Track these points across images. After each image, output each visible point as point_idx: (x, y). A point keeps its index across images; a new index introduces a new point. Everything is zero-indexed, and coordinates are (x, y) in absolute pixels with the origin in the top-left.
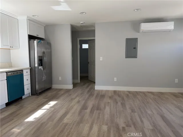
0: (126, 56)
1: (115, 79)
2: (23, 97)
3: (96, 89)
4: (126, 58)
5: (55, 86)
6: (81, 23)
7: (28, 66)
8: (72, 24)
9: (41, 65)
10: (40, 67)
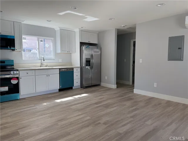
0: (168, 58)
1: (155, 85)
2: (74, 88)
3: (135, 92)
4: (168, 60)
5: (103, 84)
6: (122, 26)
7: (79, 66)
8: (118, 28)
9: (89, 65)
10: (87, 67)
